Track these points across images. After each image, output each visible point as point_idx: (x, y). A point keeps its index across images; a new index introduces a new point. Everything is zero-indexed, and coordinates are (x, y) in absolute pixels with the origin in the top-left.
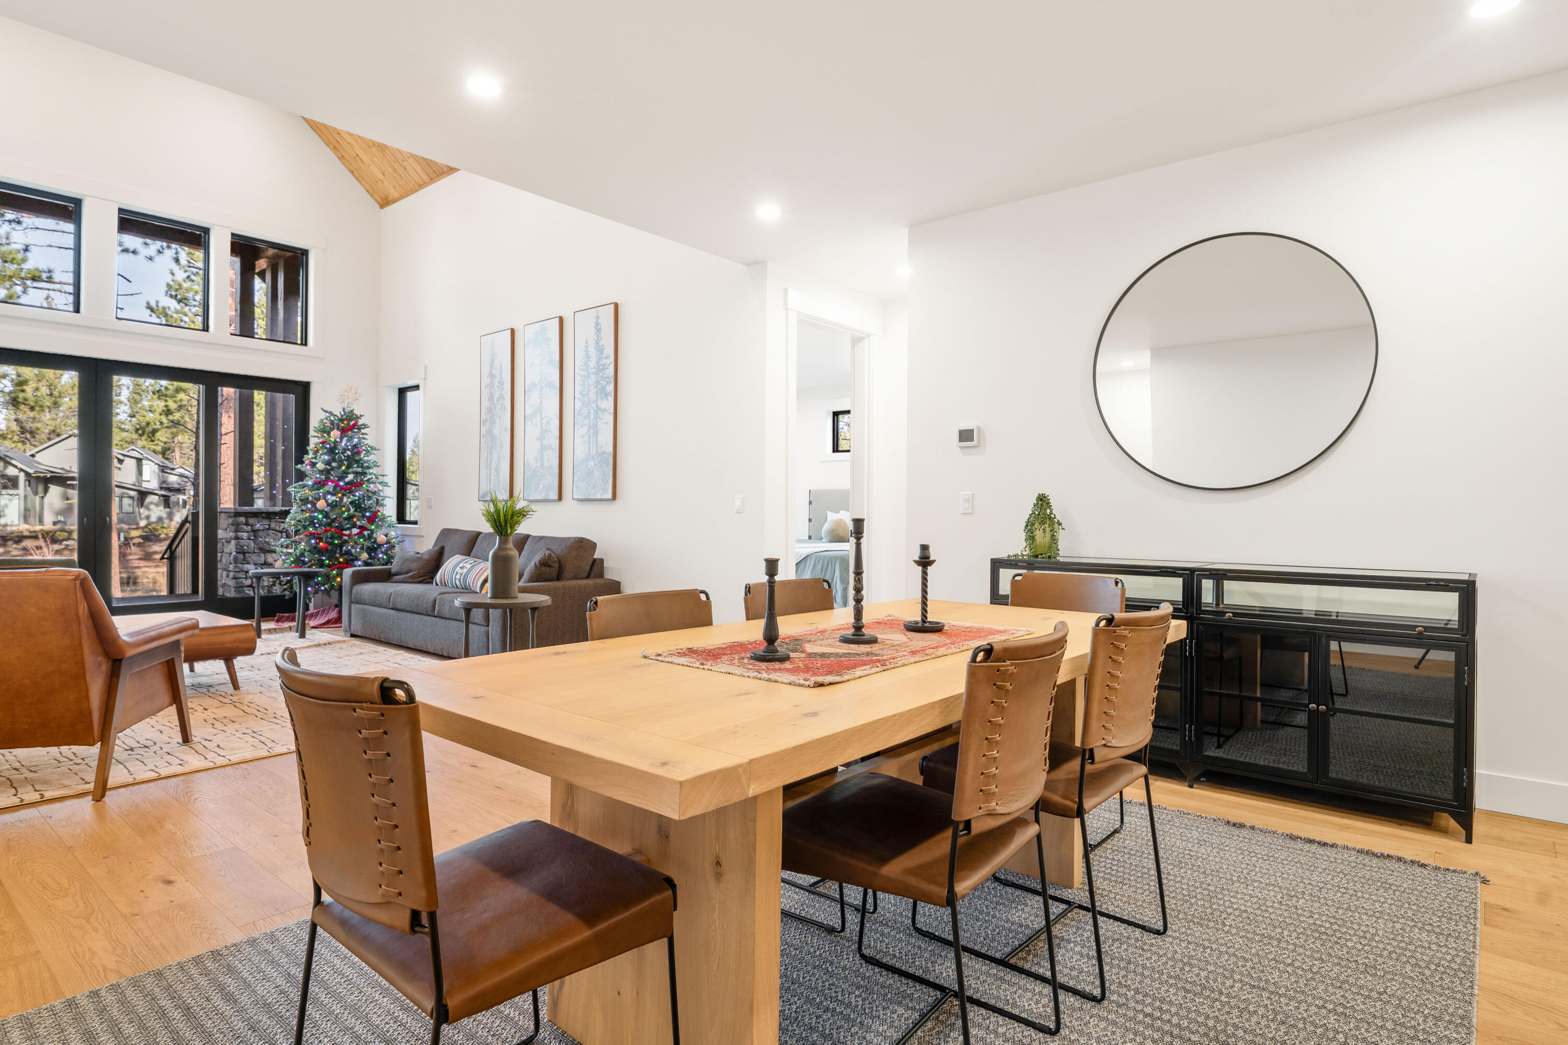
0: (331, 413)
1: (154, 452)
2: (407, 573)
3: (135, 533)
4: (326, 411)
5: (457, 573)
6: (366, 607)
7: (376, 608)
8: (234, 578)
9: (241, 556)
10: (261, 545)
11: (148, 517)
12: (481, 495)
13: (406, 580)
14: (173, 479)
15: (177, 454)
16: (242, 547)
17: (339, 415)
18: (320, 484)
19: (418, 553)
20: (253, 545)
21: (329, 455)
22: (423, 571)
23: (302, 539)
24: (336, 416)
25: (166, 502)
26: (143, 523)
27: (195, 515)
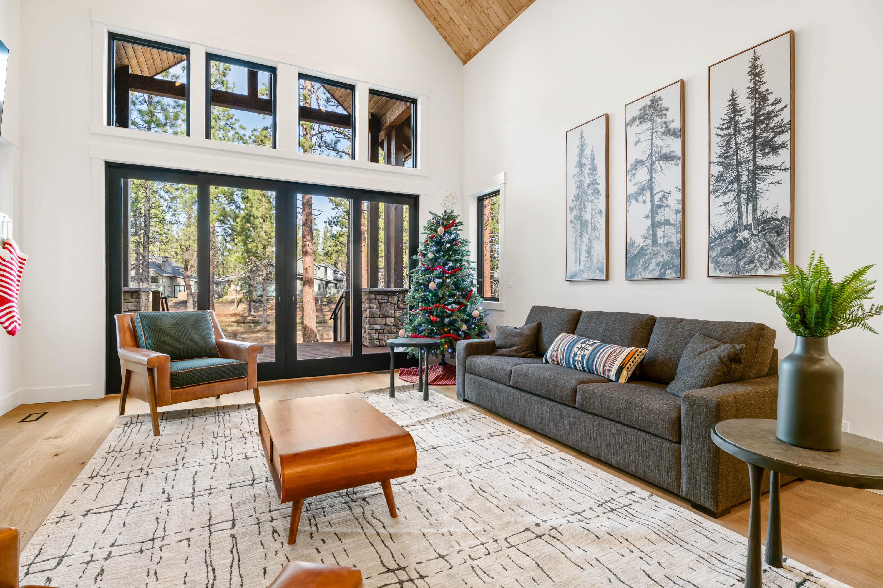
0: (435, 215)
1: (332, 264)
2: (510, 347)
3: (325, 300)
4: (432, 214)
5: (576, 354)
6: (481, 379)
7: (492, 382)
8: (369, 334)
9: (372, 320)
10: (383, 313)
11: (330, 293)
12: (568, 275)
13: (511, 354)
14: (339, 276)
15: (340, 265)
16: (373, 313)
17: (442, 216)
18: (429, 270)
19: (516, 328)
20: (379, 312)
21: (436, 247)
22: (525, 346)
23: (418, 313)
24: (439, 217)
25: (336, 287)
26: (328, 295)
27: (348, 293)
